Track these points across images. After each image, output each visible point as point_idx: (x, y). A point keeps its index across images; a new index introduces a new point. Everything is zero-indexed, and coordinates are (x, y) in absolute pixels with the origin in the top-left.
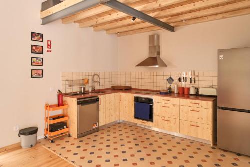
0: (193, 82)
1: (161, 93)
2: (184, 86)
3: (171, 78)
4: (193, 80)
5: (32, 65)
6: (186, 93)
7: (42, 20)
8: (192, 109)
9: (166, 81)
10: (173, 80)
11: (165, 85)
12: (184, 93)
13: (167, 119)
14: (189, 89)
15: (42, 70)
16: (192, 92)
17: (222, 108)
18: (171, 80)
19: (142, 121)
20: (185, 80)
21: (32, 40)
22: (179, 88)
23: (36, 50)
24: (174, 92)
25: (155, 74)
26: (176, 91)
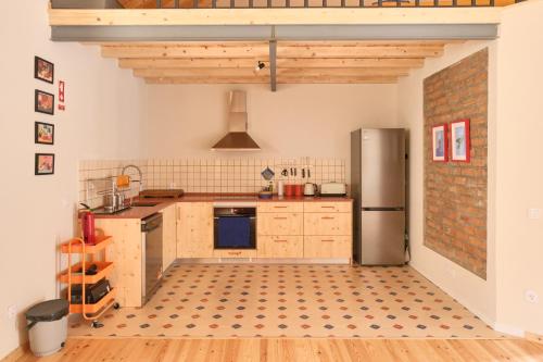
0: (306, 175)
1: (260, 197)
2: (292, 183)
3: (268, 170)
4: (306, 171)
5: (37, 142)
6: (298, 193)
7: (50, 30)
8: (324, 215)
9: (259, 176)
10: (273, 174)
11: (258, 183)
12: (294, 193)
13: (281, 238)
14: (303, 187)
15: (53, 155)
16: (309, 190)
17: (367, 209)
18: (268, 173)
19: (230, 251)
20: (294, 172)
21: (36, 76)
22: (286, 187)
23: (43, 104)
24: (277, 195)
25: (237, 163)
26: (281, 193)
